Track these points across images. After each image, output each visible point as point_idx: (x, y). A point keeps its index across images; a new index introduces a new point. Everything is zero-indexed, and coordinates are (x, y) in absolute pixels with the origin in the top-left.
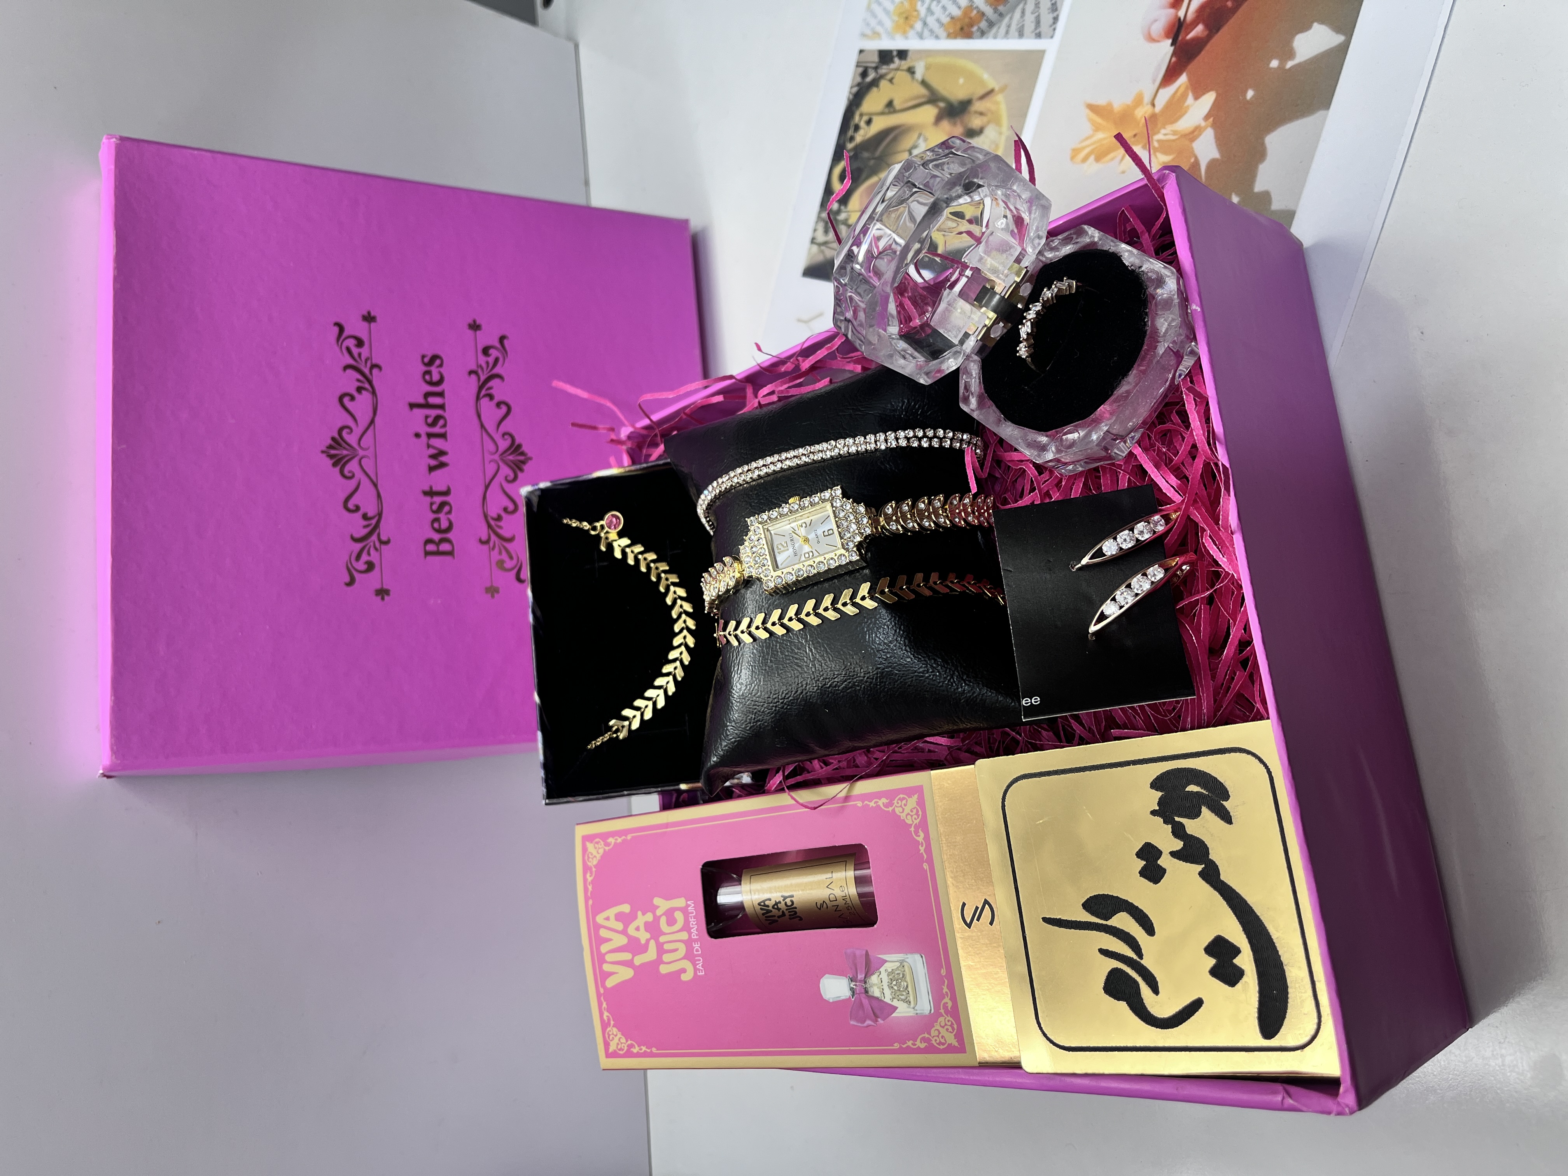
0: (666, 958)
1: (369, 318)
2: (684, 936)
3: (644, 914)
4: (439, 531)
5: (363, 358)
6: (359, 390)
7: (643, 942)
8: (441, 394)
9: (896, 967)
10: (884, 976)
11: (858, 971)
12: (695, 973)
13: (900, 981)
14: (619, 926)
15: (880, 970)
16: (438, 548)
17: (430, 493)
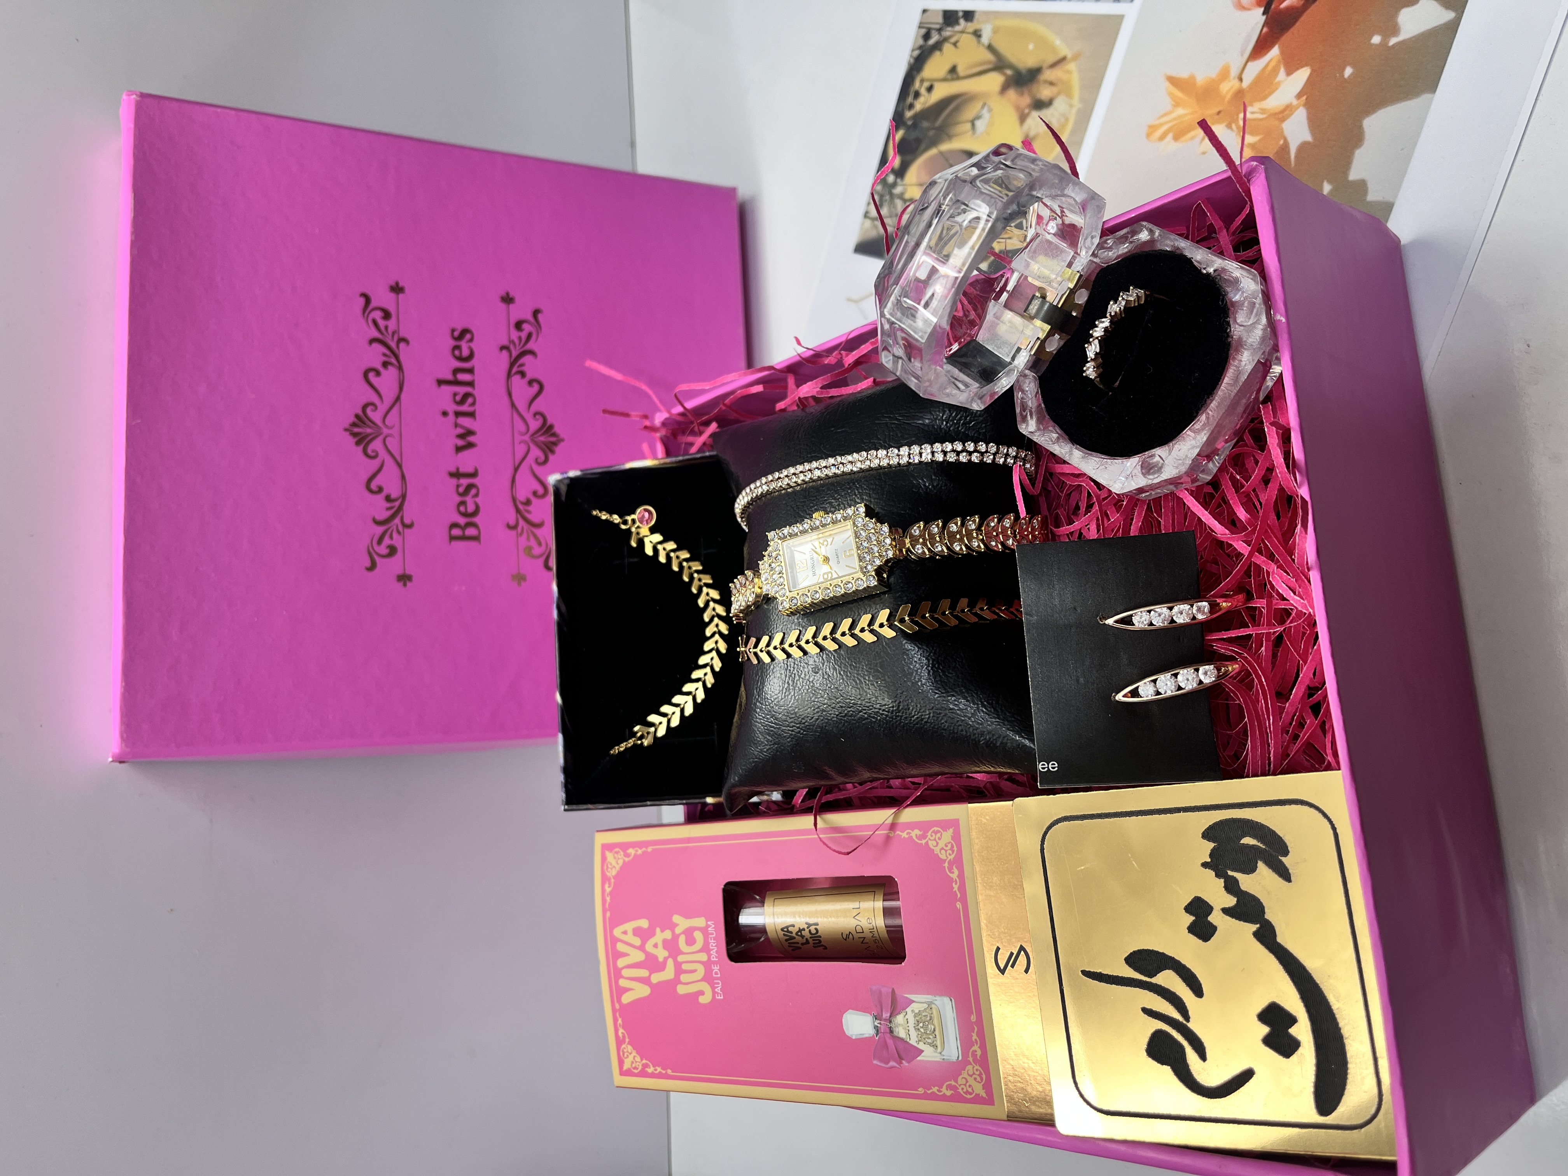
0: (684, 978)
1: (397, 289)
2: (703, 957)
3: (662, 931)
4: (465, 515)
5: (390, 330)
6: (385, 364)
7: (661, 959)
8: (470, 371)
9: (923, 1009)
10: (910, 1017)
11: (884, 1010)
12: (714, 996)
13: (927, 1023)
14: (637, 941)
15: (907, 1010)
16: (464, 533)
17: (456, 475)
